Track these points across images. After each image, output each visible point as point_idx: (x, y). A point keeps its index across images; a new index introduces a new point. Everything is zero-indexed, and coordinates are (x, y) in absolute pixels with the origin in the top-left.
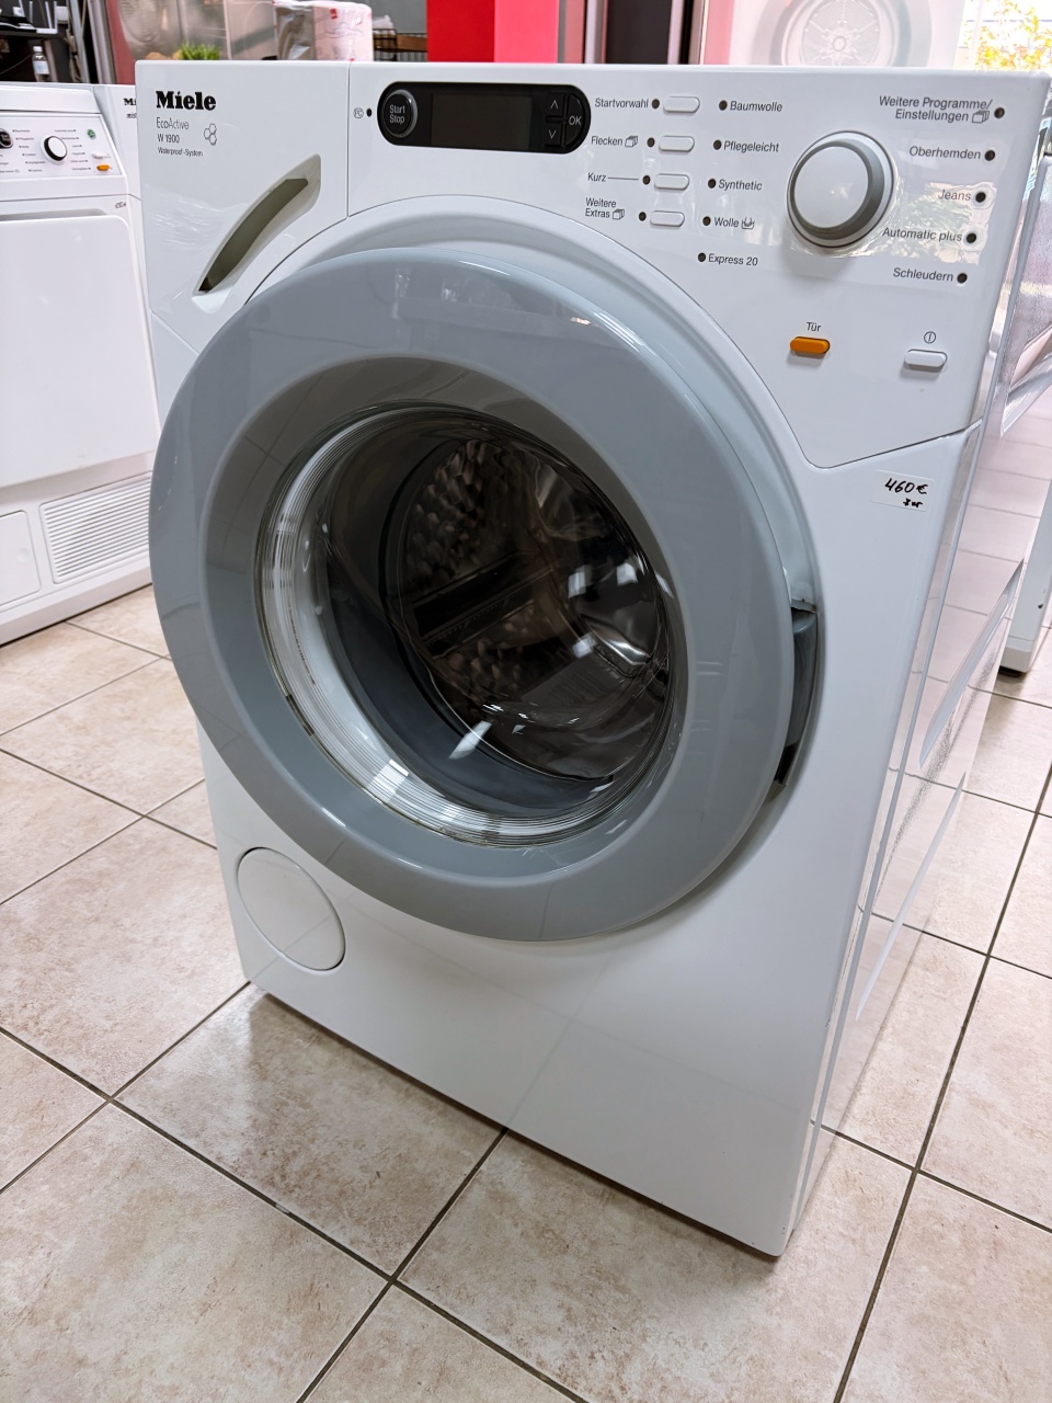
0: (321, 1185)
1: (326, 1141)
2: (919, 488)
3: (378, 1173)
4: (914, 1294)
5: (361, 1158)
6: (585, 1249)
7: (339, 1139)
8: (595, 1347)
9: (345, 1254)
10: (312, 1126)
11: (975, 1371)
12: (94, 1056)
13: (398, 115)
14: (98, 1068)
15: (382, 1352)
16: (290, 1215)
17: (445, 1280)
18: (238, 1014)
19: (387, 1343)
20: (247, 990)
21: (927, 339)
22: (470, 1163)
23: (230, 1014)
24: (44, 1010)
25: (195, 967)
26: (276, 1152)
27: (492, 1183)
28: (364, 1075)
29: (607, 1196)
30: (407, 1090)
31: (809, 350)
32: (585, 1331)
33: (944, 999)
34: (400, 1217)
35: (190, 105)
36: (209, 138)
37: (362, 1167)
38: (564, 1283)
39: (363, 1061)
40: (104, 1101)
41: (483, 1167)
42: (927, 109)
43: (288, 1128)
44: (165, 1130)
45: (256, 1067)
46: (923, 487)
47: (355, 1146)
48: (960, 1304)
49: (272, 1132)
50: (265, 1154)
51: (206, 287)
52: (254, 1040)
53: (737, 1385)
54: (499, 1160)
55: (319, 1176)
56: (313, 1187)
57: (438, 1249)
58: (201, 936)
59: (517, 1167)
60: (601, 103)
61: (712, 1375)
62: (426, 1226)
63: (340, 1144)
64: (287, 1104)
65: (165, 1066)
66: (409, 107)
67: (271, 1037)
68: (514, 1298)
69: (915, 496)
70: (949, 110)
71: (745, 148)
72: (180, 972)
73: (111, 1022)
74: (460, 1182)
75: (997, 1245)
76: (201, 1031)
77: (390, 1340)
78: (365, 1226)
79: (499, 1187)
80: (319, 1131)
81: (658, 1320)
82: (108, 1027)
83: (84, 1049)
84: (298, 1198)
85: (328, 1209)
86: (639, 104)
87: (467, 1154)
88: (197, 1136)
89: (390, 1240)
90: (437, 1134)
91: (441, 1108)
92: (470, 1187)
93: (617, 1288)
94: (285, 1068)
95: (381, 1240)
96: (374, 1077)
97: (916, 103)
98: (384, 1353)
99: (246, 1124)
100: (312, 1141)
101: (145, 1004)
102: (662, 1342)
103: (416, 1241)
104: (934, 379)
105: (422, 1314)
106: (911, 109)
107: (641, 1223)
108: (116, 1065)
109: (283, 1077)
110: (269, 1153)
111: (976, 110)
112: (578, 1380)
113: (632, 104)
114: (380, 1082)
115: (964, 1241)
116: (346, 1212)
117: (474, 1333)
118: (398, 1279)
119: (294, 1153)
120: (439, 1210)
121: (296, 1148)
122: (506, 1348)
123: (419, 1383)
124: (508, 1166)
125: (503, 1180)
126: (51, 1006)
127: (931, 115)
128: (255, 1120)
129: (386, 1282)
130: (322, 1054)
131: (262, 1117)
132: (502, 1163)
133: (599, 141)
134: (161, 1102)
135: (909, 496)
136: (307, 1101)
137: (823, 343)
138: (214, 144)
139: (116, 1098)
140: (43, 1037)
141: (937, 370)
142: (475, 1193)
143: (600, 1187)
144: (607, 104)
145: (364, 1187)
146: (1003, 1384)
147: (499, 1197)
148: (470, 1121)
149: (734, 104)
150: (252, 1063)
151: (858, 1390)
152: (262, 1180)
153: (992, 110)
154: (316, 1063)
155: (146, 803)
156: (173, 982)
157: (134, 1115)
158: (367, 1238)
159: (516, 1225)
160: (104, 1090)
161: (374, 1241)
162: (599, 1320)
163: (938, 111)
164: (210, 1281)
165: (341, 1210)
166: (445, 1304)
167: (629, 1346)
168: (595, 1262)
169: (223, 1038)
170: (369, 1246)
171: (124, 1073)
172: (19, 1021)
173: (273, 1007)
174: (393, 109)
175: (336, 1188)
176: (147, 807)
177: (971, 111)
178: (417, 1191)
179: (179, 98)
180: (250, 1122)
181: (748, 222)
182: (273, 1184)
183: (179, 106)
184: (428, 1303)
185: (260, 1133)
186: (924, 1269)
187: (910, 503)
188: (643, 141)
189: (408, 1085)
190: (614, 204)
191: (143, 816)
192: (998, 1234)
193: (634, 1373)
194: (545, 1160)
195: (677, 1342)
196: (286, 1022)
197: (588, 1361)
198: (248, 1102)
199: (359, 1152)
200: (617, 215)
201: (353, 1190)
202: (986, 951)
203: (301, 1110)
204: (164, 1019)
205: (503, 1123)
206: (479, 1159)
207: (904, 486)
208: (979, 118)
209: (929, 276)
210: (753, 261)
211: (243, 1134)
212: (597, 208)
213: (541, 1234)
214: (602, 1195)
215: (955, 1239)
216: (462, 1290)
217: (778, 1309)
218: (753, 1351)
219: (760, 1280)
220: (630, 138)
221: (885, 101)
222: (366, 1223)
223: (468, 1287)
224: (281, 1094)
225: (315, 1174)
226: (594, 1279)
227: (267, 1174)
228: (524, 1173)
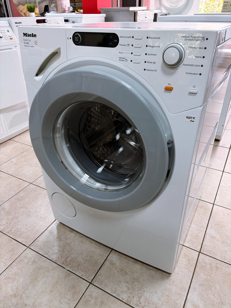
0: (74, 263)
1: (75, 254)
2: (193, 118)
3: (86, 260)
4: (200, 279)
5: (82, 257)
6: (131, 274)
7: (77, 253)
8: (134, 295)
9: (80, 278)
10: (72, 251)
11: (213, 295)
12: (24, 238)
13: (77, 39)
14: (25, 241)
15: (89, 299)
16: (68, 270)
17: (102, 282)
18: (54, 226)
19: (90, 297)
20: (56, 221)
21: (194, 87)
22: (105, 257)
23: (52, 227)
24: (12, 228)
25: (44, 217)
26: (64, 257)
27: (111, 261)
28: (82, 239)
29: (135, 262)
30: (91, 241)
31: (169, 89)
32: (131, 292)
33: (205, 214)
34: (91, 269)
35: (31, 36)
36: (35, 43)
37: (83, 259)
38: (127, 281)
39: (82, 236)
40: (27, 248)
41: (108, 257)
42: (191, 38)
43: (66, 251)
44: (40, 253)
45: (59, 238)
46: (194, 118)
47: (81, 255)
48: (210, 281)
49: (63, 252)
50: (62, 257)
51: (37, 75)
52: (58, 232)
53: (164, 301)
54: (112, 255)
55: (74, 261)
56: (73, 264)
57: (100, 276)
58: (45, 210)
59: (115, 257)
60: (121, 37)
61: (159, 299)
62: (97, 271)
63: (78, 254)
64: (66, 246)
65: (39, 239)
66: (79, 37)
67: (61, 231)
68: (116, 285)
69: (192, 120)
70: (196, 39)
71: (153, 47)
72: (41, 218)
73: (27, 230)
74: (104, 261)
75: (217, 268)
76: (46, 231)
77: (91, 296)
79: (112, 262)
80: (73, 252)
81: (147, 288)
82: (26, 231)
83: (21, 237)
84: (69, 266)
85: (76, 268)
86: (129, 37)
87: (105, 255)
88: (47, 254)
89: (89, 274)
90: (98, 251)
91: (99, 245)
92: (106, 262)
93: (138, 282)
94: (65, 238)
95: (88, 275)
96: (84, 239)
97: (189, 37)
98: (90, 299)
99: (57, 251)
100: (72, 254)
101: (34, 226)
102: (148, 293)
103: (95, 274)
104: (195, 95)
105: (97, 290)
106: (188, 38)
107: (142, 267)
108: (29, 240)
109: (65, 240)
110: (63, 257)
111: (202, 39)
112: (131, 302)
113: (128, 37)
114: (86, 240)
115: (210, 267)
116: (80, 269)
117: (108, 293)
118: (92, 283)
119: (68, 257)
120: (99, 267)
121: (68, 255)
122: (115, 296)
123: (97, 305)
124: (114, 257)
125: (113, 260)
126: (14, 227)
127: (193, 40)
128: (59, 250)
129: (89, 284)
130: (72, 235)
131: (61, 249)
132: (112, 256)
133: (121, 45)
134: (39, 247)
135: (191, 120)
136: (70, 245)
137: (172, 88)
138: (37, 45)
139: (29, 247)
140: (12, 234)
141: (196, 93)
142: (107, 263)
143: (133, 260)
144: (122, 37)
145: (83, 263)
146: (219, 297)
147: (112, 264)
148: (105, 248)
149: (150, 37)
150: (58, 237)
151: (189, 301)
152: (62, 263)
153: (205, 38)
154: (72, 237)
155: (31, 180)
156: (40, 221)
157: (33, 250)
158: (85, 274)
159: (116, 270)
160: (26, 245)
161: (86, 275)
162: (134, 289)
163: (194, 39)
164: (52, 286)
165: (79, 269)
166: (102, 288)
167: (141, 294)
168: (133, 277)
169: (51, 232)
170: (85, 276)
171: (30, 241)
172: (7, 231)
173: (62, 225)
174: (76, 38)
175: (77, 264)
176: (31, 181)
177: (201, 39)
178: (95, 263)
179: (28, 35)
180: (58, 250)
181: (154, 62)
182: (64, 264)
183: (28, 36)
184: (98, 288)
185: (60, 253)
186: (202, 274)
187: (192, 121)
188: (131, 45)
189: (91, 240)
190: (125, 58)
191: (31, 183)
192: (217, 265)
193: (142, 300)
194: (122, 255)
195: (151, 293)
196: (64, 228)
197: (132, 298)
198: (58, 246)
199: (82, 256)
200: (126, 61)
201: (81, 264)
202: (213, 203)
203: (69, 247)
204: (38, 229)
205: (112, 248)
206: (107, 256)
207: (190, 118)
208: (203, 40)
209: (193, 74)
210: (156, 71)
211: (57, 253)
212: (122, 59)
213: (121, 271)
214: (134, 262)
215: (208, 267)
216: (105, 284)
217: (172, 284)
218: (167, 294)
219: (168, 278)
220: (128, 44)
221: (182, 37)
222: (84, 271)
223: (107, 283)
224: (65, 244)
225: (73, 261)
226: (133, 280)
227: (62, 262)
228: (117, 258)
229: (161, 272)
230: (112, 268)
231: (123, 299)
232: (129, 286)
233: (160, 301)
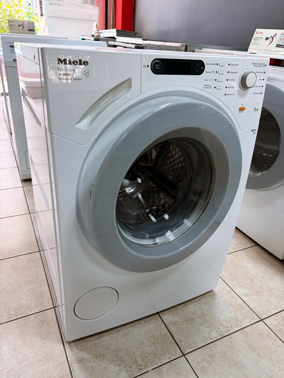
0: (149, 358)
1: (136, 351)
2: (255, 130)
3: (153, 344)
5: (147, 345)
6: (195, 316)
7: (138, 347)
9: (172, 362)
10: (129, 351)
11: (244, 280)
13: (158, 67)
15: (201, 366)
16: (153, 369)
17: (189, 344)
19: (199, 364)
21: (257, 104)
22: (162, 324)
26: (132, 364)
27: (170, 323)
28: (121, 332)
31: (242, 109)
32: (213, 326)
34: (168, 345)
36: (85, 74)
37: (150, 346)
38: (201, 324)
41: (165, 322)
43: (126, 358)
47: (142, 345)
48: (232, 273)
49: (125, 362)
53: (233, 310)
54: (165, 318)
56: (149, 360)
57: (181, 342)
61: (230, 313)
62: (173, 341)
63: (139, 348)
64: (118, 354)
66: (160, 65)
67: (90, 348)
68: (200, 334)
70: (260, 65)
71: (233, 73)
74: (166, 328)
77: (198, 363)
78: (167, 354)
79: (172, 322)
80: (132, 351)
81: (216, 314)
84: (150, 365)
85: (157, 359)
87: (159, 323)
89: (173, 350)
90: (152, 326)
91: (143, 321)
92: (169, 327)
93: (206, 316)
94: (105, 349)
95: (172, 352)
96: (123, 330)
97: (256, 64)
98: (201, 365)
99: (117, 368)
100: (134, 354)
102: (221, 316)
103: (176, 345)
104: (258, 111)
105: (195, 353)
109: (108, 351)
110: (131, 366)
112: (223, 333)
113: (213, 64)
114: (126, 329)
117: (204, 346)
118: (184, 354)
119: (135, 360)
120: (171, 337)
121: (134, 358)
122: (211, 342)
123: (211, 362)
124: (168, 318)
125: (171, 320)
128: (118, 365)
129: (184, 357)
130: (106, 338)
131: (118, 362)
132: (166, 318)
133: (207, 72)
136: (120, 349)
137: (244, 108)
138: (87, 76)
141: (258, 109)
142: (171, 327)
143: (182, 305)
144: (208, 64)
145: (156, 348)
147: (175, 323)
148: (151, 318)
149: (231, 64)
150: (96, 357)
151: (241, 295)
152: (139, 371)
153: (265, 65)
154: (109, 341)
158: (170, 355)
159: (183, 324)
161: (172, 354)
162: (212, 323)
163: (259, 65)
165: (159, 357)
166: (195, 348)
167: (219, 321)
168: (199, 316)
169: (80, 361)
170: (172, 356)
174: (156, 65)
175: (152, 355)
177: (263, 65)
178: (163, 338)
179: (70, 61)
180: (117, 366)
181: (233, 87)
182: (141, 369)
183: (70, 64)
184: (193, 351)
185: (123, 365)
187: (254, 133)
188: (215, 72)
189: (131, 324)
190: (209, 85)
193: (225, 324)
194: (170, 310)
195: (222, 314)
196: (88, 341)
197: (219, 330)
198: (110, 364)
199: (145, 345)
200: (210, 88)
201: (155, 351)
203: (122, 352)
205: (156, 312)
206: (162, 321)
207: (253, 130)
209: (257, 93)
210: (234, 94)
211: (120, 370)
212: (207, 86)
213: (188, 321)
214: (185, 306)
217: (222, 296)
218: (228, 304)
219: (215, 294)
220: (213, 71)
221: (252, 64)
222: (166, 353)
223: (193, 341)
224: (113, 354)
225: (145, 358)
226: (203, 318)
227: (137, 369)
228: (171, 316)
229: (207, 294)
230: (179, 326)
231: (216, 338)
232: (207, 324)
233: (232, 313)
